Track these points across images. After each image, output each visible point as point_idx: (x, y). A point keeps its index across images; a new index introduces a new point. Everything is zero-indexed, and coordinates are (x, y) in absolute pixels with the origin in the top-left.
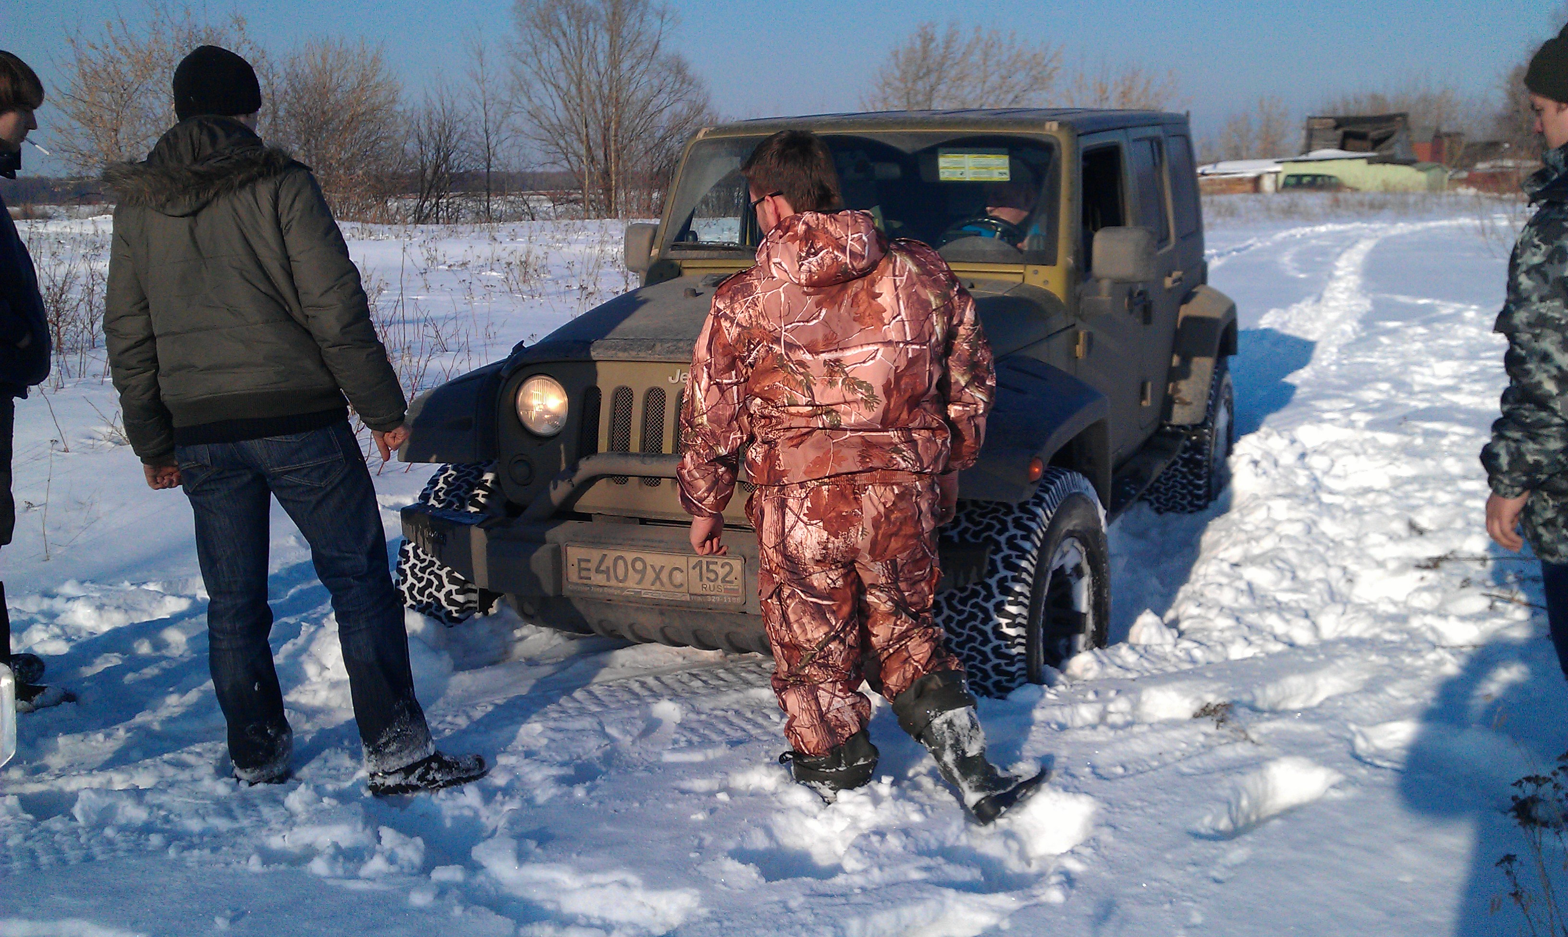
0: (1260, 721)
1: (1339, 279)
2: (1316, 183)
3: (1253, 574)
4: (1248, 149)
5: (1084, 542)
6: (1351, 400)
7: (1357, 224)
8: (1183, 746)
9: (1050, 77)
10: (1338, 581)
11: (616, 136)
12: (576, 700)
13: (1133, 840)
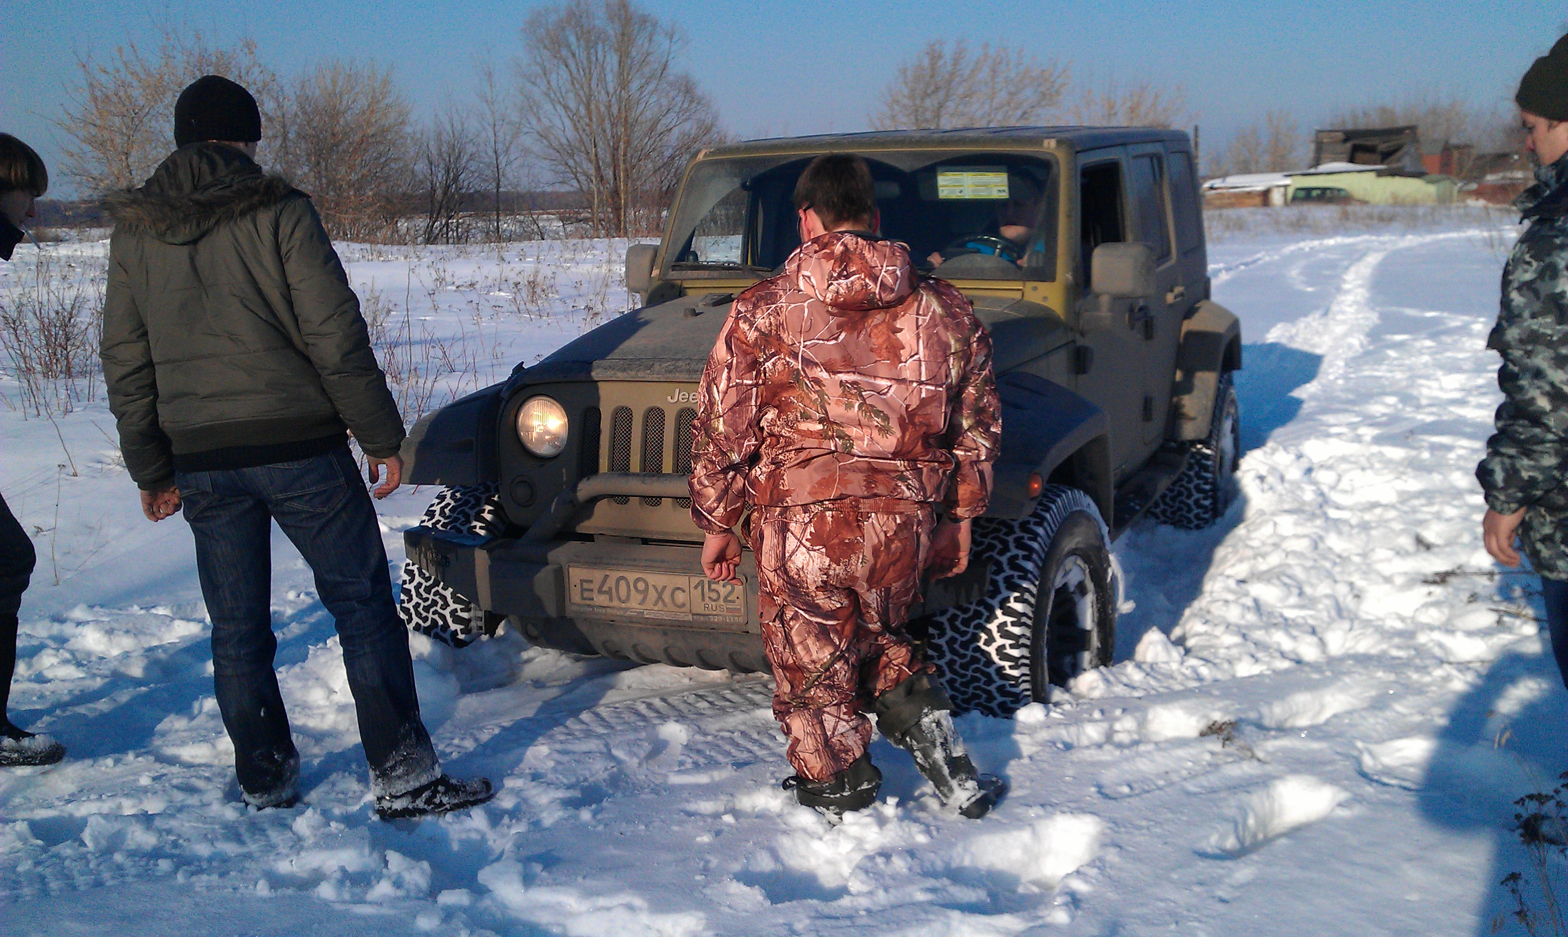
0: (1266, 739)
1: (1347, 292)
2: (1325, 196)
3: (1257, 590)
4: (1257, 162)
5: (1087, 560)
6: (1358, 414)
7: (1366, 237)
8: (1190, 764)
9: (1058, 92)
10: (1345, 597)
11: (625, 155)
12: (582, 722)
13: (1140, 860)
